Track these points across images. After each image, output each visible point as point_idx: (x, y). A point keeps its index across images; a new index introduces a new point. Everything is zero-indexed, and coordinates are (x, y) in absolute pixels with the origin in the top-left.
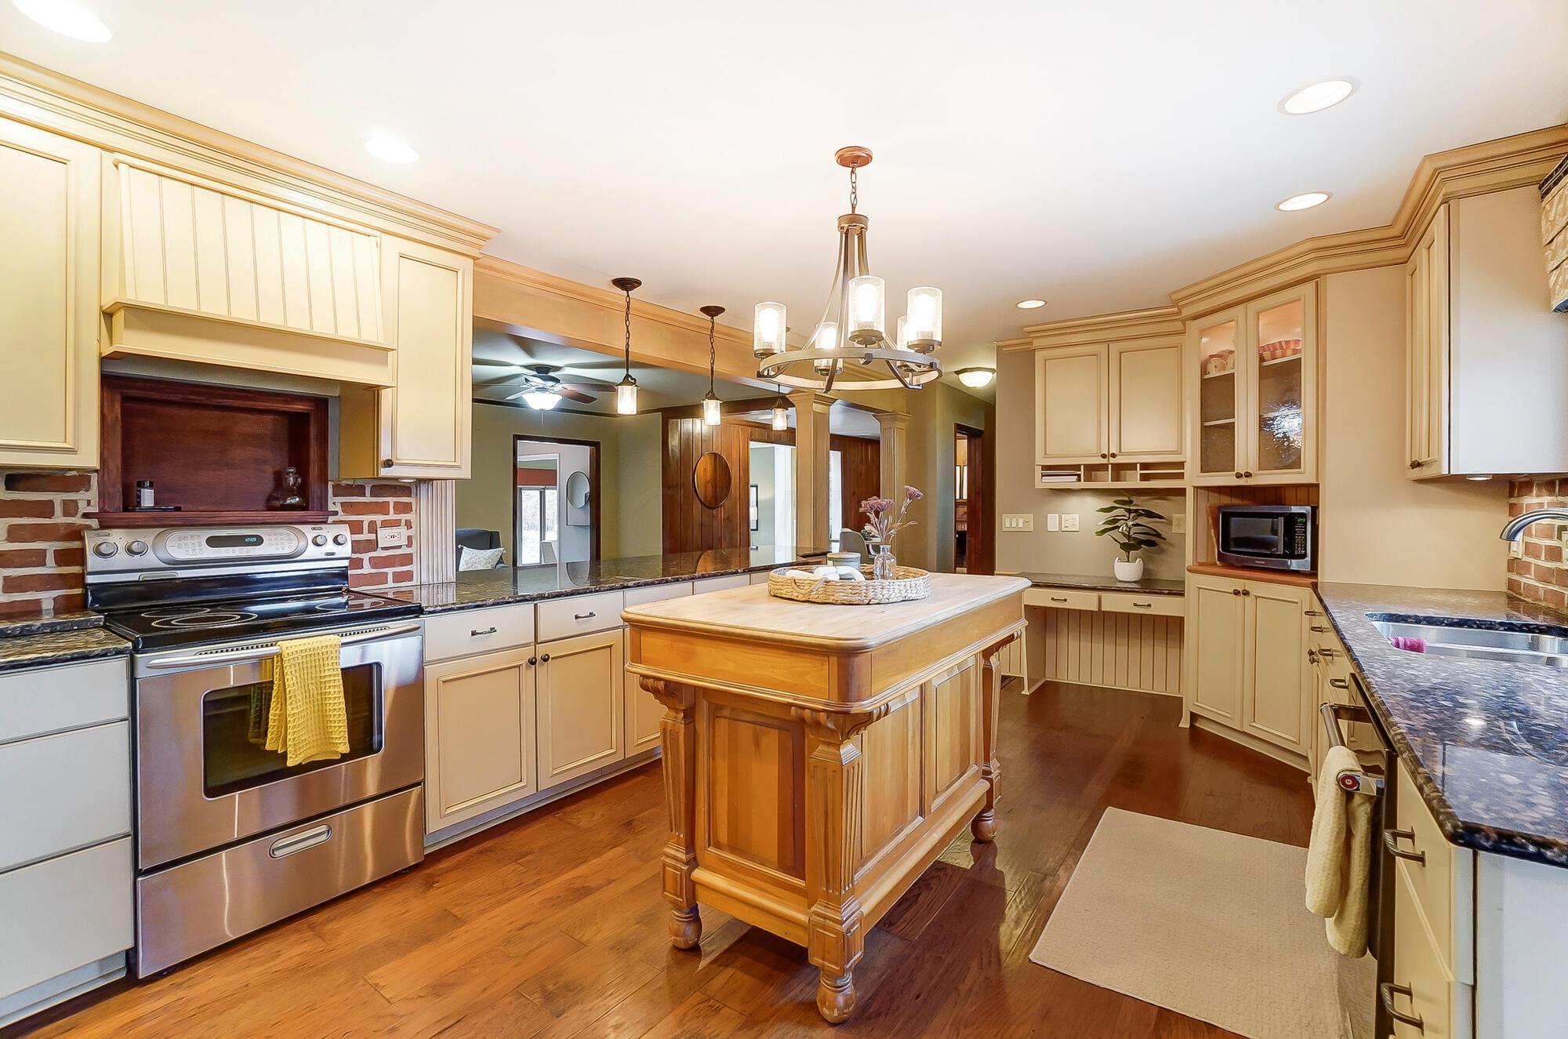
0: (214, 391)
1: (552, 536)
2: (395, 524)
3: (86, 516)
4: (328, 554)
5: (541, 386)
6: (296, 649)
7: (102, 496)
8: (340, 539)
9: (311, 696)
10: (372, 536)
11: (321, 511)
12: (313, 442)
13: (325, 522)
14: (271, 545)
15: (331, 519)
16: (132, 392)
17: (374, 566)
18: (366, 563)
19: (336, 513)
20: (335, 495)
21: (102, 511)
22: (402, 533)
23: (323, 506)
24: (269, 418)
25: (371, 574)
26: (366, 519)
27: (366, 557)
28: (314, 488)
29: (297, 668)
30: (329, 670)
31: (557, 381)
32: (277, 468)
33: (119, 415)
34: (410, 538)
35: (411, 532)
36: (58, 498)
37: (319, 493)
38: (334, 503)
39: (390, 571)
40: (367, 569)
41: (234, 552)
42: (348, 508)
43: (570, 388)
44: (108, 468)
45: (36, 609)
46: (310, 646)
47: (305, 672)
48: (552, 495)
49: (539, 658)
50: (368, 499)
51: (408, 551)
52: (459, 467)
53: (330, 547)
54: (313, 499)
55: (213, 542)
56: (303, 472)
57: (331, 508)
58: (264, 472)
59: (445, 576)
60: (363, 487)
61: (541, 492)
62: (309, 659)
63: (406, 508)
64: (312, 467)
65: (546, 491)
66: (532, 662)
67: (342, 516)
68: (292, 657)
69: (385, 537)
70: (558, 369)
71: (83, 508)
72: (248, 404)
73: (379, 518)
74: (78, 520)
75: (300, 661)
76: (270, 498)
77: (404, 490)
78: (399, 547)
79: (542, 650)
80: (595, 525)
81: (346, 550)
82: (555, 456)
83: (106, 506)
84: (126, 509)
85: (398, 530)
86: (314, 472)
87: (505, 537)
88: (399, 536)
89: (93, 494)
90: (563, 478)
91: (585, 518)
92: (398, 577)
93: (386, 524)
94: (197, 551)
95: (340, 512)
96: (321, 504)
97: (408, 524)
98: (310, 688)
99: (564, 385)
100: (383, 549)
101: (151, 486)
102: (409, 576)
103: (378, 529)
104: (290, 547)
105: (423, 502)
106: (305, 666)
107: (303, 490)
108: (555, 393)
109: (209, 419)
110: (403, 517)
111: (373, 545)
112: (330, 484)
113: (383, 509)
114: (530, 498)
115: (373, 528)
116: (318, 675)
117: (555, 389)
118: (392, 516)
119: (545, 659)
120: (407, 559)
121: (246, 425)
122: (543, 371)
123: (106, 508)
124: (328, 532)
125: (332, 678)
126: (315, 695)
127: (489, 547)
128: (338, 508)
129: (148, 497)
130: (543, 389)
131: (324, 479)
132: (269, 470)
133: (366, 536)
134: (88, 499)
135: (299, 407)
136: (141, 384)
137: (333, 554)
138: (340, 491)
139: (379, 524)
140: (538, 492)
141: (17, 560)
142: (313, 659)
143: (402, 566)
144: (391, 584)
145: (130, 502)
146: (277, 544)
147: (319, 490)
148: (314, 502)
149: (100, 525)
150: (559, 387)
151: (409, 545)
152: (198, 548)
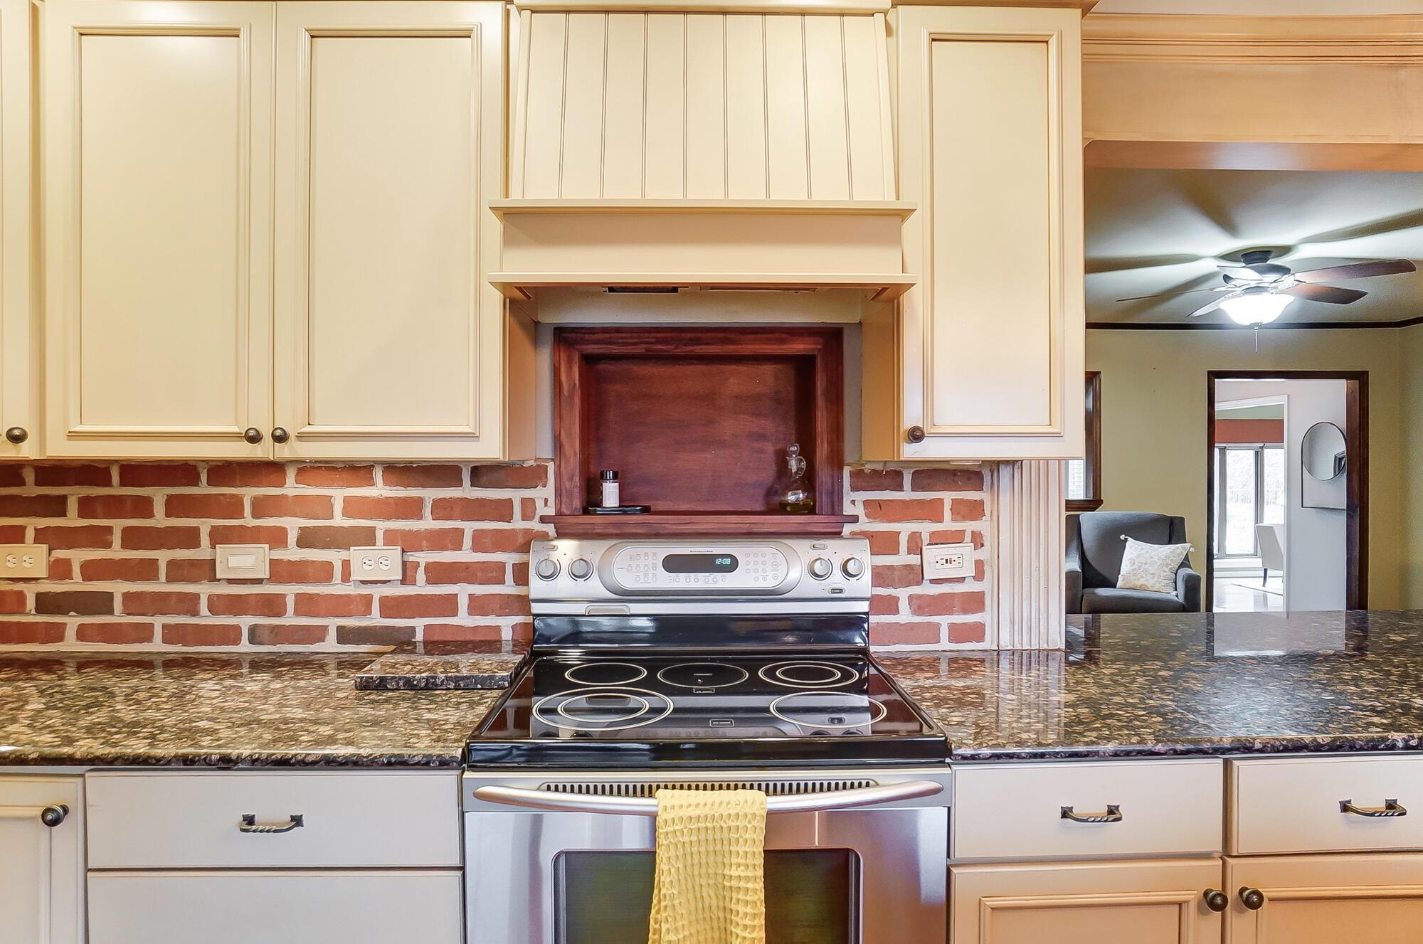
0: (683, 335)
1: (1275, 515)
2: (954, 538)
3: (544, 520)
4: (834, 591)
5: (1253, 284)
6: (681, 813)
7: (558, 492)
8: (851, 567)
9: (707, 909)
10: (914, 560)
11: (833, 514)
12: (820, 401)
13: (837, 535)
14: (748, 571)
15: (848, 529)
16: (592, 349)
17: (916, 612)
18: (904, 605)
19: (854, 519)
20: (855, 488)
21: (559, 513)
22: (965, 553)
23: (835, 507)
24: (768, 369)
25: (912, 626)
26: (905, 529)
27: (903, 594)
28: (823, 475)
29: (680, 852)
30: (739, 865)
31: (1284, 270)
32: (779, 447)
33: (577, 382)
34: (979, 565)
35: (982, 554)
36: (516, 495)
37: (830, 484)
38: (853, 502)
39: (944, 621)
40: (905, 615)
41: (696, 580)
42: (875, 509)
43: (1313, 280)
44: (565, 454)
45: (497, 639)
46: (706, 811)
47: (696, 861)
48: (1275, 458)
49: (1232, 893)
50: (907, 494)
51: (971, 586)
52: (1058, 435)
53: (837, 579)
54: (821, 494)
55: (673, 564)
56: (808, 452)
57: (848, 510)
58: (761, 451)
59: (1043, 636)
60: (899, 474)
61: (1257, 453)
62: (702, 837)
63: (975, 511)
64: (818, 442)
65: (1265, 450)
66: (1214, 902)
67: (865, 525)
68: (671, 829)
69: (935, 560)
70: (1285, 250)
71: (542, 510)
72: (729, 349)
73: (926, 528)
74: (535, 525)
75: (686, 839)
76: (770, 492)
77: (969, 479)
78: (962, 580)
79: (1242, 875)
80: (1358, 507)
81: (863, 585)
82: (1281, 400)
83: (563, 506)
84: (586, 511)
85: (960, 550)
86: (822, 450)
87: (1196, 527)
88: (961, 558)
89: (550, 490)
90: (1295, 432)
91: (1338, 495)
92: (958, 633)
93: (940, 539)
94: (650, 576)
95: (862, 518)
96: (833, 503)
97: (978, 540)
98: (705, 894)
99: (1299, 276)
100: (933, 581)
101: (615, 477)
102: (976, 632)
103: (924, 548)
104: (775, 577)
105: (1005, 499)
106: (695, 849)
107: (808, 481)
108: (1282, 292)
109: (692, 378)
110: (969, 526)
111: (914, 575)
112: (847, 471)
113: (932, 511)
114: (1238, 461)
115: (915, 546)
116: (719, 871)
117: (1281, 286)
118: (948, 524)
119: (1252, 901)
120: (975, 602)
121: (736, 381)
122: (1255, 257)
123: (564, 510)
124: (834, 551)
125: (742, 884)
126: (714, 909)
127: (1167, 542)
128: (859, 511)
129: (611, 494)
130: (1258, 289)
131: (837, 461)
132: (770, 448)
133: (903, 558)
134: (544, 497)
135: (799, 347)
136: (600, 336)
137: (841, 591)
138: (865, 480)
139: (926, 538)
140: (1251, 454)
141: (479, 574)
142: (710, 837)
143: (966, 614)
144: (944, 644)
145: (592, 501)
146: (756, 571)
147: (829, 481)
148: (823, 500)
149: (557, 532)
150: (1288, 280)
151: (979, 576)
152: (651, 572)
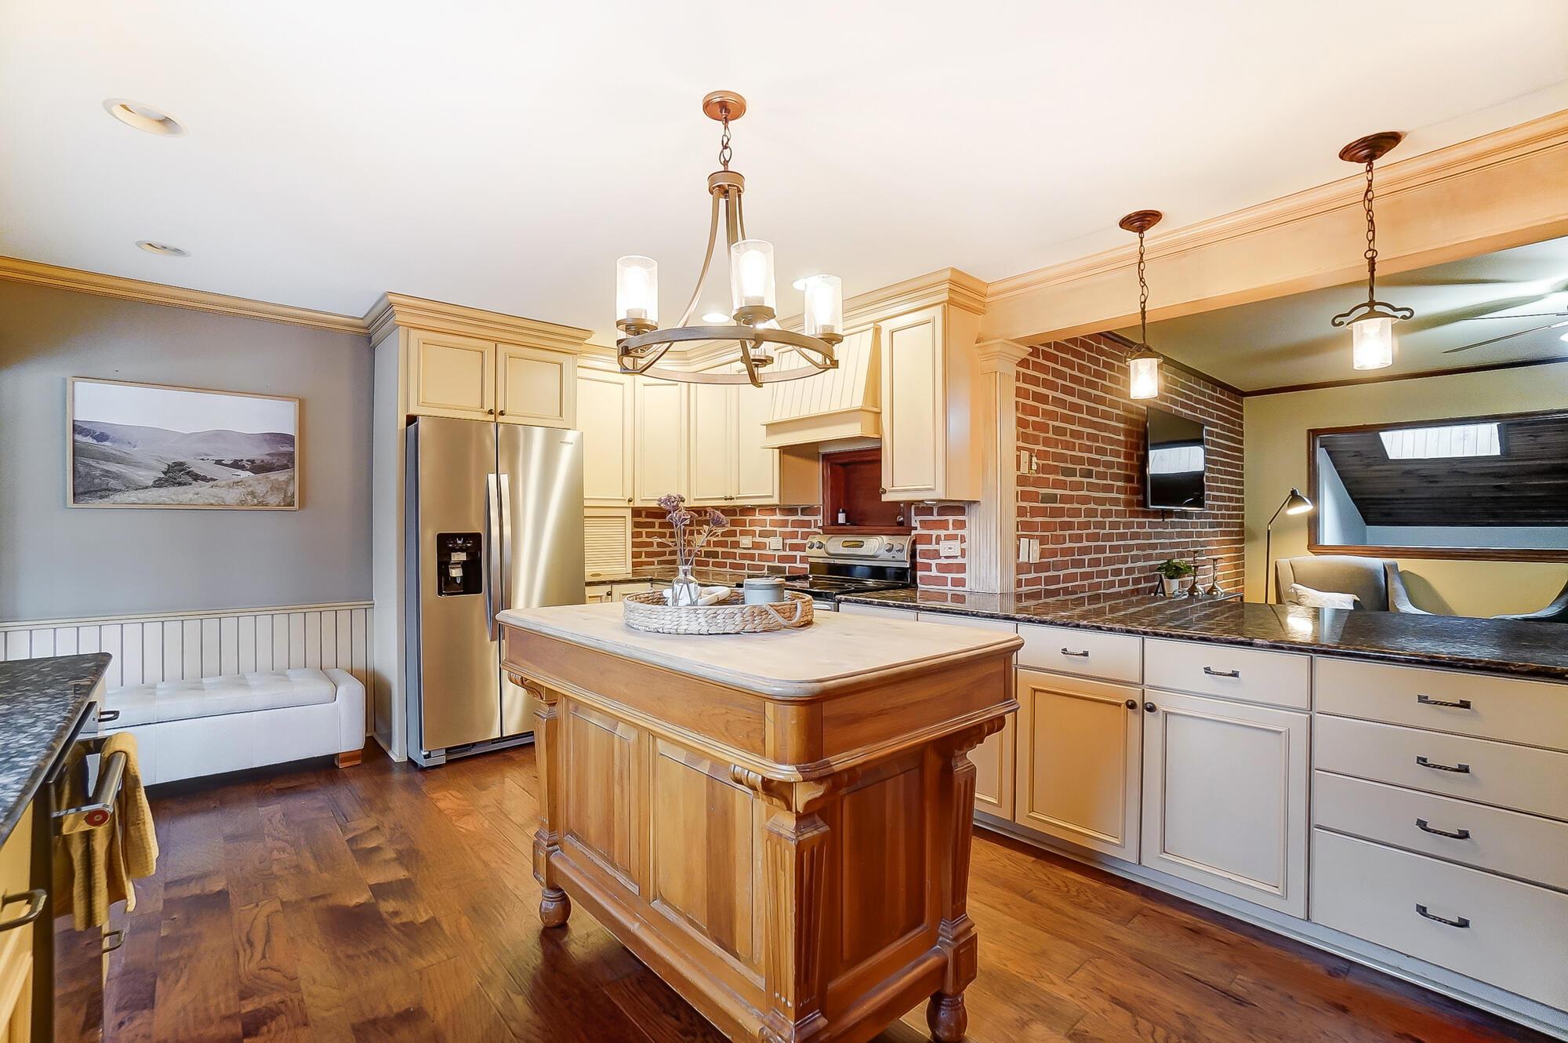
2: (953, 538)
3: (819, 528)
7: (826, 518)
10: (937, 547)
11: (909, 526)
16: (834, 462)
17: (939, 570)
18: (934, 567)
19: (916, 528)
20: (916, 515)
21: (823, 525)
22: (957, 545)
23: (909, 523)
25: (937, 577)
26: (934, 533)
27: (933, 562)
28: (906, 510)
33: (830, 475)
34: (963, 551)
35: (964, 546)
36: (814, 518)
37: (908, 514)
38: (915, 521)
39: (950, 576)
40: (934, 572)
42: (923, 524)
44: (826, 503)
50: (935, 517)
51: (959, 561)
54: (906, 518)
55: (846, 544)
57: (913, 524)
60: (933, 509)
63: (961, 525)
67: (920, 531)
69: (945, 548)
71: (818, 524)
73: (943, 533)
74: (814, 530)
77: (959, 510)
78: (956, 557)
83: (825, 522)
84: (832, 524)
85: (954, 543)
88: (955, 547)
89: (820, 517)
92: (955, 583)
93: (948, 538)
94: (837, 549)
95: (919, 528)
96: (909, 521)
97: (962, 539)
100: (945, 558)
101: (843, 512)
102: (963, 583)
103: (941, 542)
105: (973, 519)
110: (959, 532)
111: (938, 554)
112: (913, 507)
113: (944, 525)
115: (938, 541)
118: (951, 531)
120: (962, 568)
123: (825, 524)
128: (917, 525)
129: (841, 518)
133: (934, 546)
134: (820, 519)
136: (836, 457)
138: (920, 512)
139: (942, 538)
143: (958, 573)
144: (949, 587)
145: (835, 521)
147: (908, 512)
148: (906, 520)
149: (820, 532)
151: (963, 554)
152: (838, 547)
